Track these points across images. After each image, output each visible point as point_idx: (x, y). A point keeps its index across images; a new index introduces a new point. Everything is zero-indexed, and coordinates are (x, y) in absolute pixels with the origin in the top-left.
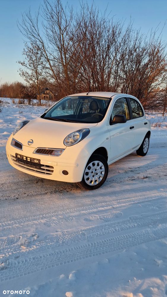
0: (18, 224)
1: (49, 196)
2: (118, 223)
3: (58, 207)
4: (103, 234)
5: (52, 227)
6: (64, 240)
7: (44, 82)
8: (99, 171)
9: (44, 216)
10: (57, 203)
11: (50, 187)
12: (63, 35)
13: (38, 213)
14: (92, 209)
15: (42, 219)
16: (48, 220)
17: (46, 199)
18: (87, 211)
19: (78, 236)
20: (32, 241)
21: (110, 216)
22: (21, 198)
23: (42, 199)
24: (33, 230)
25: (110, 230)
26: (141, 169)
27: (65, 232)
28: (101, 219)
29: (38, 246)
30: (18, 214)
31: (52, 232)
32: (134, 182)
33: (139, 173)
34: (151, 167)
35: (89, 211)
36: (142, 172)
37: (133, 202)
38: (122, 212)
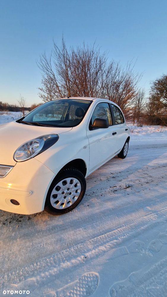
8: (73, 190)
18: (38, 277)
21: (76, 290)
26: (123, 174)
32: (116, 195)
33: (121, 181)
34: (131, 172)
35: (43, 275)
36: (124, 179)
37: (115, 241)
38: (99, 272)
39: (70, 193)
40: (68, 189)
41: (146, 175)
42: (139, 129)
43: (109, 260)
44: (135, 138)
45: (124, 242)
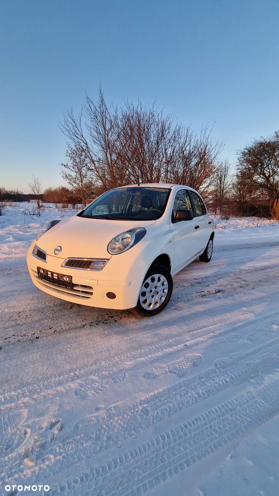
0: (29, 396)
1: (88, 332)
2: (200, 378)
3: (101, 352)
4: (179, 406)
5: (89, 398)
6: (111, 432)
7: (89, 186)
8: (160, 288)
9: (77, 372)
10: (100, 343)
11: (90, 314)
12: (108, 135)
13: (68, 367)
14: (154, 352)
15: (73, 380)
16: (82, 382)
17: (82, 337)
18: (146, 358)
19: (136, 418)
20: (50, 440)
21: (184, 364)
22: (43, 337)
23: (76, 337)
24: (54, 409)
25: (190, 397)
26: (210, 279)
27: (113, 409)
28: (171, 372)
29: (60, 454)
30: (32, 373)
31: (90, 413)
32: (206, 299)
33: (208, 286)
34: (220, 276)
35: (150, 356)
36: (212, 284)
37: (212, 334)
38: (201, 354)
39: (158, 293)
40: (156, 288)
41: (239, 280)
42: (224, 223)
43: (209, 346)
44: (220, 236)
45: (221, 334)
